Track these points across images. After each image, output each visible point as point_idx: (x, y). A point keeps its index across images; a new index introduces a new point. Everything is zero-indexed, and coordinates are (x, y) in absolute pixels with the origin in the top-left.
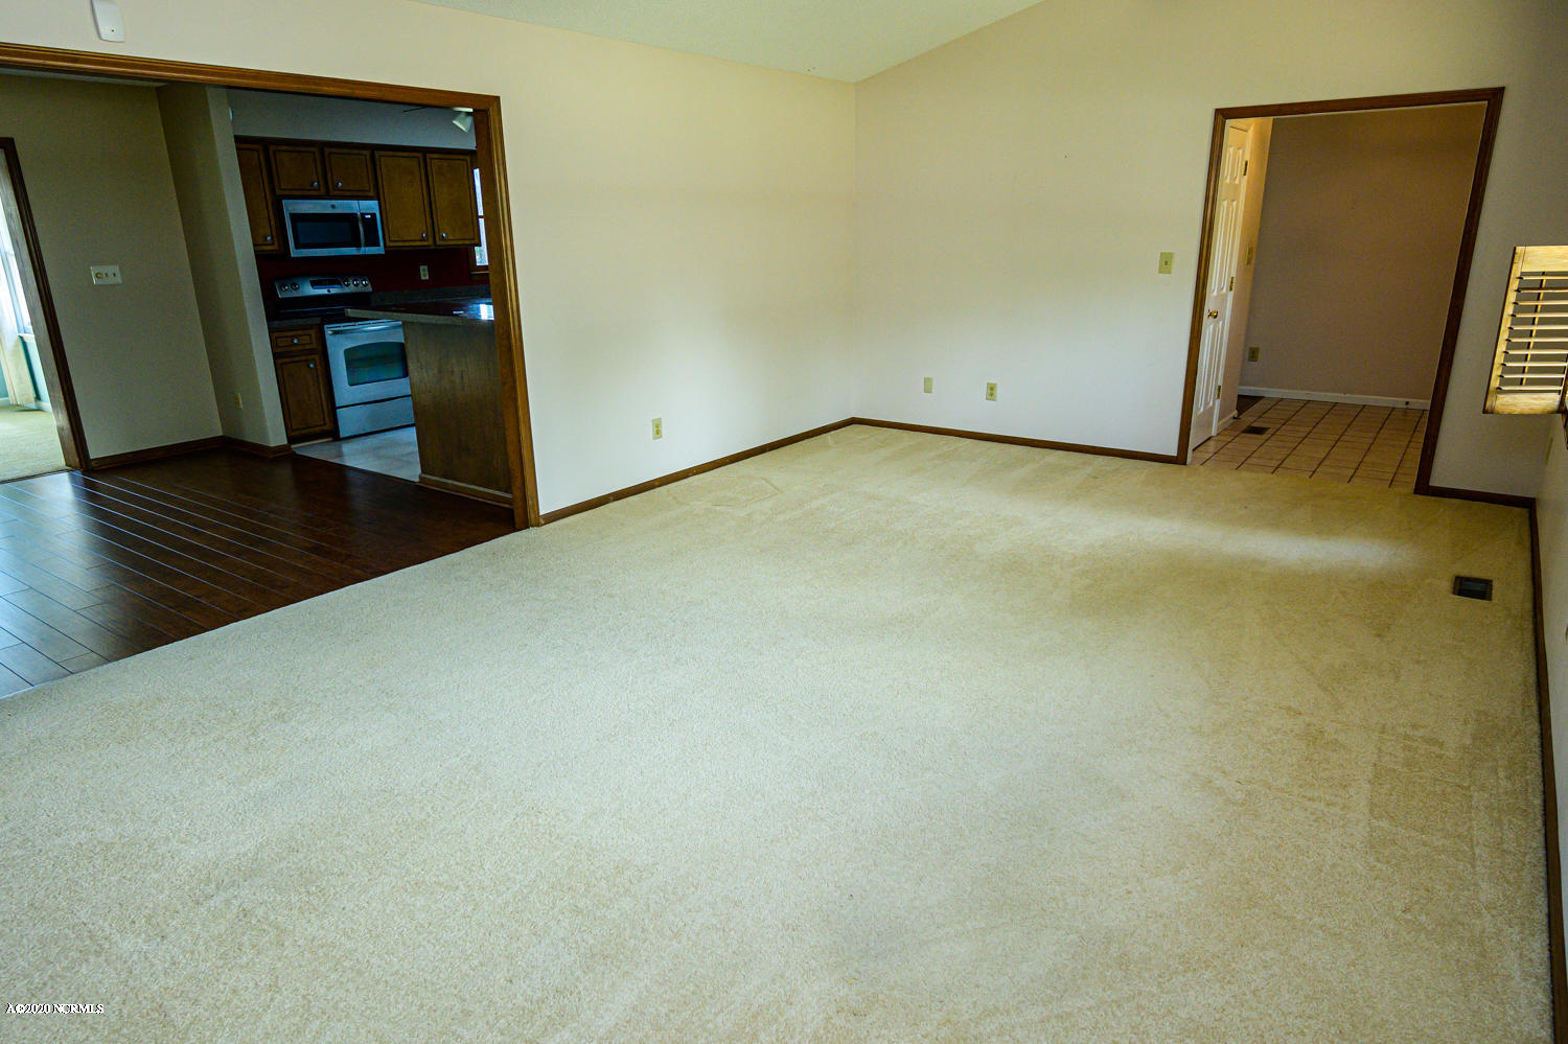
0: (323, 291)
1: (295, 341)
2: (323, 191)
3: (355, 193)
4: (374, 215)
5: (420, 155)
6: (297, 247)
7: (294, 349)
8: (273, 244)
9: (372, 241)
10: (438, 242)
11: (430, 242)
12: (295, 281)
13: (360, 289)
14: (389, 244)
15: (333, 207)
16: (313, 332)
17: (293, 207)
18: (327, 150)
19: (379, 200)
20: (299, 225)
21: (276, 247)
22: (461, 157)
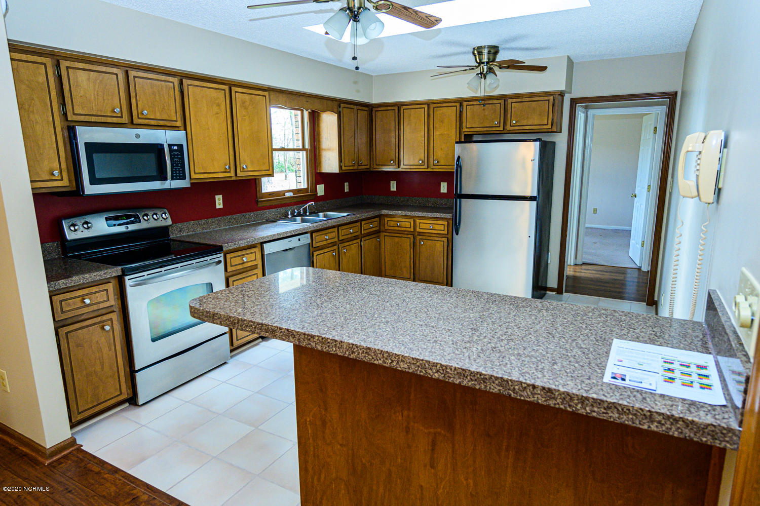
0: (122, 229)
1: (87, 301)
2: (125, 119)
3: (162, 123)
4: (181, 146)
5: (226, 88)
6: (92, 183)
7: (86, 310)
8: (62, 179)
9: (179, 174)
10: (239, 174)
11: (232, 174)
12: (88, 218)
13: (161, 223)
14: (194, 176)
15: (138, 136)
16: (111, 287)
17: (86, 135)
18: (132, 73)
19: (185, 129)
20: (95, 156)
21: (65, 182)
22: (261, 93)
